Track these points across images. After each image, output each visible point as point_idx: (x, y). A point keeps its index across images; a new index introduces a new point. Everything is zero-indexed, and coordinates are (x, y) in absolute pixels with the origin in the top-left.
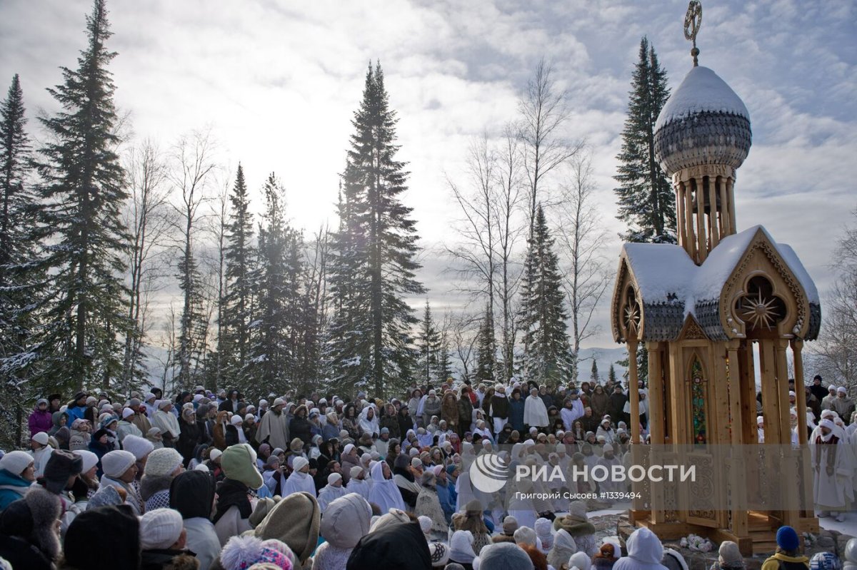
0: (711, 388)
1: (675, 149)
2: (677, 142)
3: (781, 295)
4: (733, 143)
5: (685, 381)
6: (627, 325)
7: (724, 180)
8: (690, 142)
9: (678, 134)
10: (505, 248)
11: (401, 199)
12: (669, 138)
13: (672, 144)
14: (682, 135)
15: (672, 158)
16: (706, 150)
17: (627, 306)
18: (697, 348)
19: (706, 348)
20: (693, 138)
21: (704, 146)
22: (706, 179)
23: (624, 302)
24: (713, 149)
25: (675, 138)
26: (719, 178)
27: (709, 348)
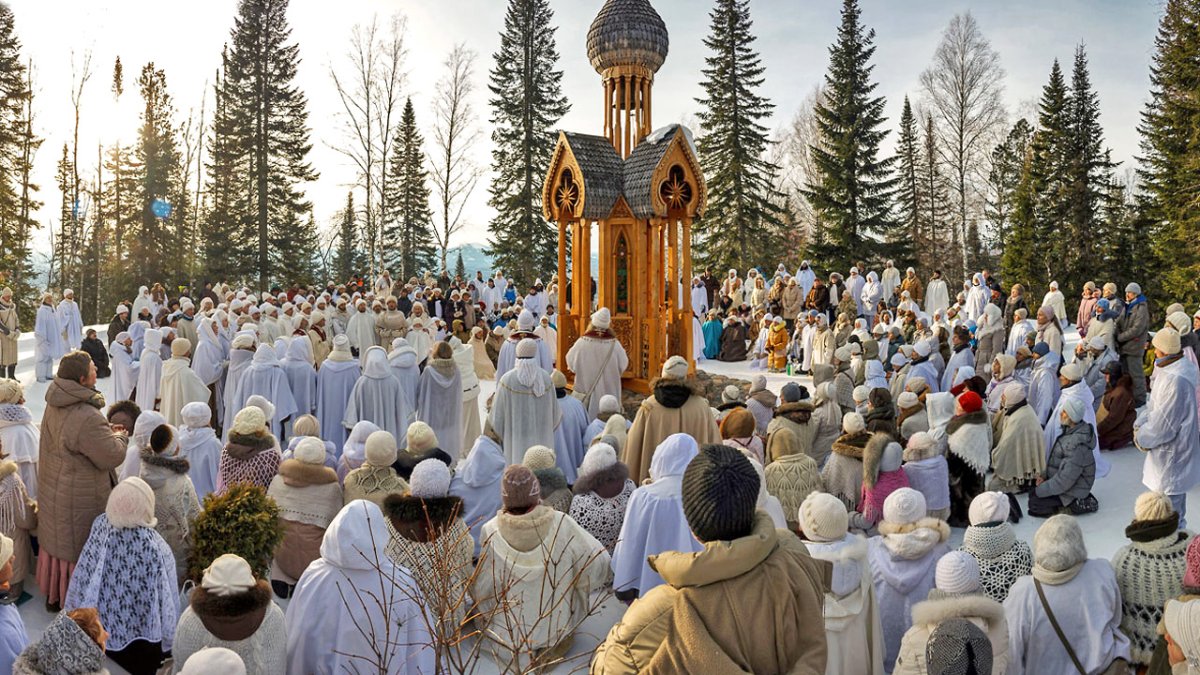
0: (634, 260)
1: (611, 47)
2: (614, 41)
3: (689, 181)
4: (658, 50)
5: (612, 255)
6: (559, 205)
7: (647, 82)
8: (626, 43)
9: (615, 33)
10: (385, 143)
11: (291, 85)
12: (606, 35)
13: (609, 42)
14: (619, 35)
15: (607, 55)
16: (637, 52)
17: (562, 187)
18: (624, 226)
19: (631, 225)
20: (628, 39)
21: (636, 48)
22: (633, 78)
23: (558, 183)
24: (644, 52)
25: (612, 37)
26: (644, 79)
27: (634, 226)
